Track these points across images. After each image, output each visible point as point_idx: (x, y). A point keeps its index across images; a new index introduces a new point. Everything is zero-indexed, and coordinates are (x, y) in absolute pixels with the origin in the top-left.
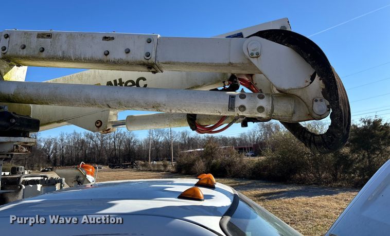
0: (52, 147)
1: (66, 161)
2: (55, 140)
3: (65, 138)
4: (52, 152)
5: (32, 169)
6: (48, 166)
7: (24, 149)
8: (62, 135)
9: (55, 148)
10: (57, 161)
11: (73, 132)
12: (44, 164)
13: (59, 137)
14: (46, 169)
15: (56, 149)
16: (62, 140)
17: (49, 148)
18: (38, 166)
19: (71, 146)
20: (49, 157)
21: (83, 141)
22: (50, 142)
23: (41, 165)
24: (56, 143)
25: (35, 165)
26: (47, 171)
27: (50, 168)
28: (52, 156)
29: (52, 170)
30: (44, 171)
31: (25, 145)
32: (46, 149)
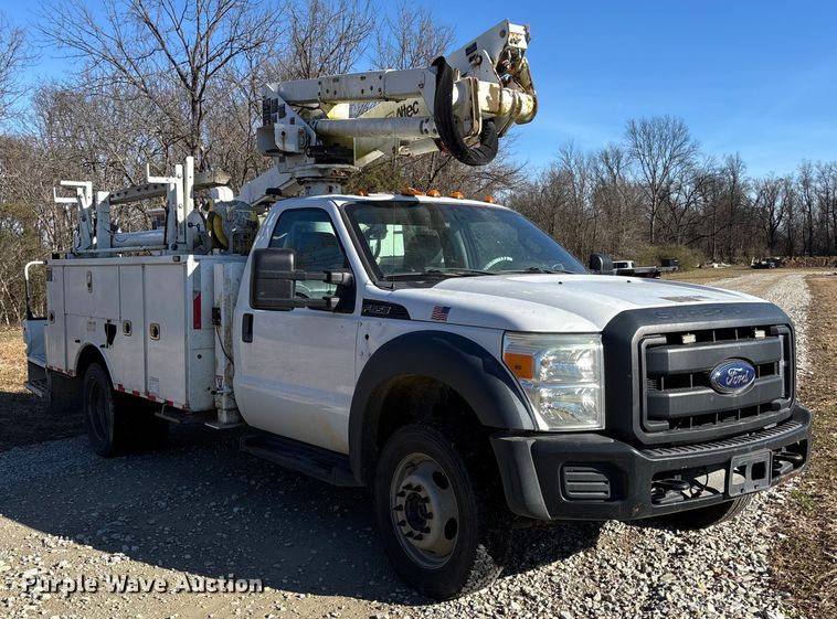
0: (778, 204)
2: (787, 184)
3: (815, 177)
4: (780, 218)
5: (731, 262)
6: (770, 254)
7: (342, 173)
8: (806, 170)
9: (788, 207)
10: (798, 242)
12: (762, 250)
13: (797, 177)
14: (764, 263)
15: (790, 210)
16: (806, 183)
17: (772, 205)
18: (746, 254)
20: (773, 229)
22: (774, 189)
23: (752, 251)
24: (790, 194)
25: (738, 251)
26: (766, 267)
27: (774, 261)
28: (780, 227)
29: (778, 265)
30: (758, 266)
31: (343, 170)
32: (763, 210)
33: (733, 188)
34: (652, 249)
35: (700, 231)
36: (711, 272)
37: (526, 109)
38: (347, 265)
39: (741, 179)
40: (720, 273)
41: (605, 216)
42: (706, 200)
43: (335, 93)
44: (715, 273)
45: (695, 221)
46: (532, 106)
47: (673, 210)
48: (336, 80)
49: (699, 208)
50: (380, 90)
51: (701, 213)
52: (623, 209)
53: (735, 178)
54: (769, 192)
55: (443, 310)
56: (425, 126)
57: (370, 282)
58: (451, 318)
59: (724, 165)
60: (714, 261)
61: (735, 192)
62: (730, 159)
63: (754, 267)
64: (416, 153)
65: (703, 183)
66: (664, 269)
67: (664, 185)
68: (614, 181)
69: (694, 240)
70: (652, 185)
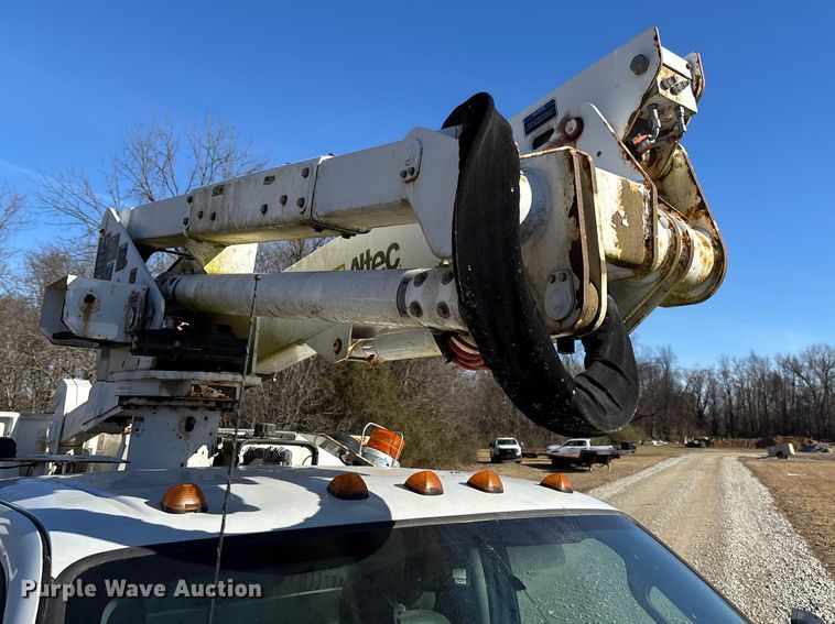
0: (704, 390)
1: (740, 427)
2: (710, 374)
3: (732, 369)
4: (706, 402)
5: (667, 440)
6: (701, 434)
7: (215, 391)
8: (724, 363)
9: (712, 394)
10: (722, 424)
11: (749, 355)
12: (692, 430)
13: (717, 368)
14: (696, 442)
15: (713, 396)
16: (725, 374)
17: (698, 391)
18: (679, 434)
19: (748, 390)
20: (700, 412)
21: (776, 379)
22: (699, 378)
23: (685, 430)
24: (713, 383)
25: (673, 430)
26: (698, 446)
27: (705, 440)
28: (707, 411)
29: (708, 444)
30: (691, 445)
31: (217, 385)
32: (692, 395)
33: (666, 375)
35: (641, 412)
37: (700, 266)
39: (673, 367)
40: (661, 451)
43: (213, 217)
44: (655, 450)
46: (711, 260)
48: (219, 190)
50: (301, 202)
53: (668, 367)
54: (697, 380)
56: (414, 294)
59: (658, 355)
60: (653, 438)
61: (668, 381)
62: (663, 351)
63: (688, 446)
64: (387, 355)
66: (624, 452)
69: (637, 420)
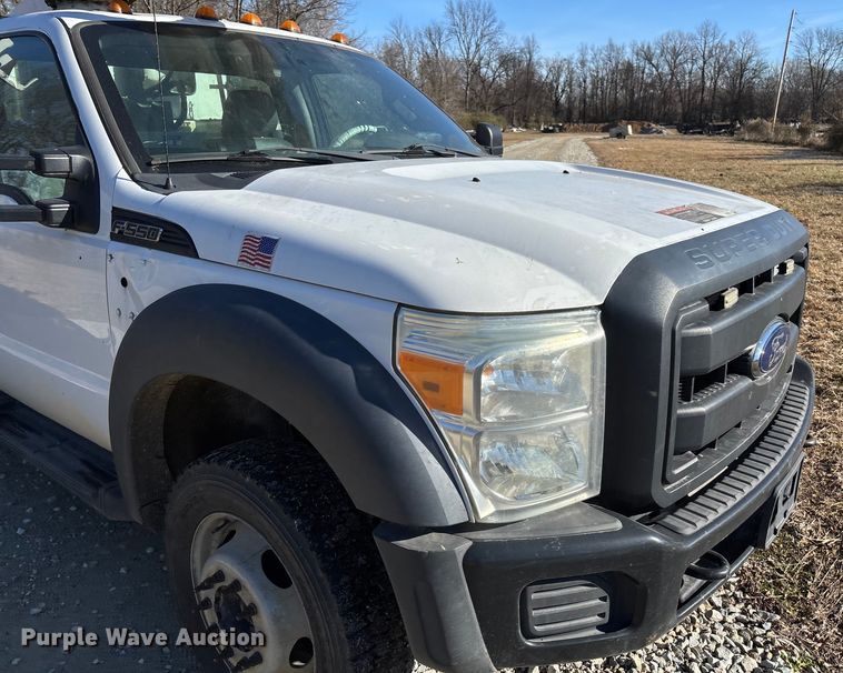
0: (562, 79)
1: (591, 113)
2: (569, 63)
3: (589, 58)
4: (563, 91)
5: (526, 127)
6: (556, 121)
8: (583, 52)
9: (569, 83)
10: (575, 112)
11: (607, 43)
12: (549, 117)
13: (577, 56)
14: (551, 128)
15: (570, 85)
16: (583, 63)
17: (557, 80)
18: (538, 121)
19: (602, 79)
20: (557, 101)
21: (629, 67)
22: (559, 67)
23: (542, 118)
24: (571, 72)
25: (531, 118)
26: (552, 131)
27: (558, 126)
28: (563, 100)
29: (562, 130)
30: (546, 131)
32: (551, 84)
33: (528, 65)
34: (467, 115)
35: (504, 101)
36: (513, 136)
38: (82, 140)
39: (535, 58)
40: (519, 136)
41: (430, 85)
42: (507, 75)
45: (500, 93)
47: (483, 82)
49: (502, 81)
51: (504, 85)
52: (444, 80)
53: (531, 57)
54: (556, 70)
55: (262, 246)
57: (123, 174)
58: (279, 263)
59: (523, 45)
60: (514, 126)
61: (530, 71)
62: (528, 40)
63: (543, 132)
65: (506, 61)
67: (476, 61)
68: (436, 55)
69: (499, 108)
70: (467, 60)
